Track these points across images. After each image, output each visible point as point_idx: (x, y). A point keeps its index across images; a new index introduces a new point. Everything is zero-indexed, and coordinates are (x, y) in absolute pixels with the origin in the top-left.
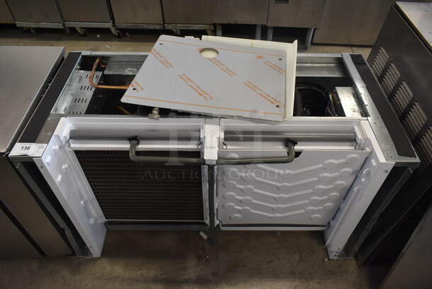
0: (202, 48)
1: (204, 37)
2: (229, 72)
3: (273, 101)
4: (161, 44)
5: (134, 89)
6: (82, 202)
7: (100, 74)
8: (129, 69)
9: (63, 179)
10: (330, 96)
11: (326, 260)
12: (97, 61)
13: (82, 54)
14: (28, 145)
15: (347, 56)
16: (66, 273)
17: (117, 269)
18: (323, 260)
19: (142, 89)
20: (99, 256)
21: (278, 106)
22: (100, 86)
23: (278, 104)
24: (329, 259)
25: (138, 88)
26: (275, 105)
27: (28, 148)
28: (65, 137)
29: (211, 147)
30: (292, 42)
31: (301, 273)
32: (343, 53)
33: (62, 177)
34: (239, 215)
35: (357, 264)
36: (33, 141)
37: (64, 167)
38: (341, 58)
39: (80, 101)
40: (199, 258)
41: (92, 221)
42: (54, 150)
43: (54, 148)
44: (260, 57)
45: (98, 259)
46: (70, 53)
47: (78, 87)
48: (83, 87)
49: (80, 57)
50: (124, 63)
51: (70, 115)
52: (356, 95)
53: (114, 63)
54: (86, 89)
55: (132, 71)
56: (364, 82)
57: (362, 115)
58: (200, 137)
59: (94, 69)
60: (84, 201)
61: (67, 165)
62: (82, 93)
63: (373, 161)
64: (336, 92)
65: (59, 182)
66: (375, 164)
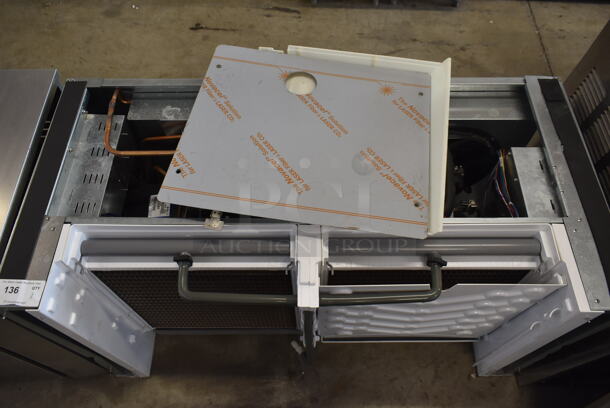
0: (289, 71)
1: (291, 48)
2: (336, 127)
3: (409, 192)
4: (219, 66)
5: (178, 172)
6: (114, 325)
7: (120, 120)
9: (78, 318)
10: (501, 159)
11: (473, 376)
12: (114, 97)
13: (88, 85)
14: (14, 283)
15: (533, 84)
16: (103, 399)
17: (175, 392)
18: (469, 376)
19: (192, 171)
20: (148, 375)
21: (417, 205)
22: (122, 153)
23: (416, 198)
24: (477, 376)
25: (185, 170)
26: (411, 203)
27: (15, 290)
28: (73, 259)
29: (309, 284)
30: (441, 60)
31: (436, 397)
32: (527, 77)
33: (77, 315)
35: (518, 382)
36: (22, 276)
37: (78, 297)
38: (524, 86)
39: (93, 181)
40: (291, 375)
41: (132, 339)
42: (58, 285)
43: (57, 281)
44: (387, 90)
45: (147, 378)
46: (68, 83)
47: (86, 149)
48: (96, 151)
49: (86, 90)
50: (160, 95)
51: (77, 219)
52: (545, 166)
53: (143, 95)
54: (101, 153)
55: (174, 111)
56: (559, 143)
57: (554, 208)
58: (289, 254)
59: (111, 112)
60: (116, 322)
61: (82, 292)
62: (95, 162)
63: (568, 302)
64: (511, 156)
65: (73, 325)
66: (570, 308)
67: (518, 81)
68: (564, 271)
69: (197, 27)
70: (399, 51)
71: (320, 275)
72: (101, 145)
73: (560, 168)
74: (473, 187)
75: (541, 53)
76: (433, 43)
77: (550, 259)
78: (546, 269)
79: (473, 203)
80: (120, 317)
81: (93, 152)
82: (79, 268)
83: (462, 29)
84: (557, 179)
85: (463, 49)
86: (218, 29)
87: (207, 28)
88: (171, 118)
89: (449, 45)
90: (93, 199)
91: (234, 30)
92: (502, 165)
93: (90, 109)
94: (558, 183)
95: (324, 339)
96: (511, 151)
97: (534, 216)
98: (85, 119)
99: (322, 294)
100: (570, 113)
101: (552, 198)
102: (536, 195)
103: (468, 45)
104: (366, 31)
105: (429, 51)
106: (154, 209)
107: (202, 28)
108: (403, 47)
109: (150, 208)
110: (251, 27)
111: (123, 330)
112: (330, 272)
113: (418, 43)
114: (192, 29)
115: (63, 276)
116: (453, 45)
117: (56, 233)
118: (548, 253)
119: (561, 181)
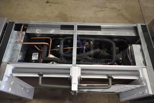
6: (23, 88)
7: (24, 33)
8: (38, 30)
10: (129, 47)
11: (119, 101)
12: (22, 27)
13: (15, 23)
15: (139, 26)
22: (24, 43)
29: (75, 84)
37: (12, 83)
38: (137, 27)
39: (16, 51)
40: (70, 100)
41: (28, 91)
43: (5, 80)
45: (32, 100)
46: (9, 22)
47: (15, 41)
48: (17, 42)
49: (14, 24)
50: (35, 26)
51: (11, 63)
52: (142, 50)
53: (30, 26)
54: (18, 42)
55: (39, 31)
56: (146, 44)
57: (143, 63)
58: (70, 74)
59: (21, 30)
60: (23, 87)
61: (13, 82)
62: (17, 45)
63: (146, 90)
64: (132, 47)
65: (10, 91)
66: (147, 92)
67: (135, 25)
68: (145, 81)
69: (48, 2)
70: (102, 10)
71: (78, 81)
72: (18, 40)
73: (146, 51)
74: (121, 52)
75: (141, 12)
76: (112, 8)
77: (142, 78)
78: (141, 80)
79: (121, 58)
80: (24, 86)
81: (16, 42)
82: (12, 76)
83: (119, 5)
84: (145, 54)
85: (119, 10)
86: (53, 3)
87: (50, 3)
88: (38, 33)
89: (116, 9)
90: (16, 56)
91: (57, 3)
92: (130, 49)
93: (15, 30)
94: (145, 56)
95: (79, 92)
96: (132, 45)
97: (138, 65)
98: (14, 33)
99: (78, 86)
100: (149, 35)
101: (143, 60)
102: (139, 59)
103: (121, 9)
104: (94, 5)
105: (110, 11)
106: (34, 57)
107: (49, 2)
108: (103, 9)
109: (33, 57)
110: (62, 2)
111: (25, 89)
112: (81, 79)
113: (107, 8)
114: (46, 3)
115: (7, 79)
116: (117, 9)
117: (5, 67)
118: (141, 76)
119: (146, 55)
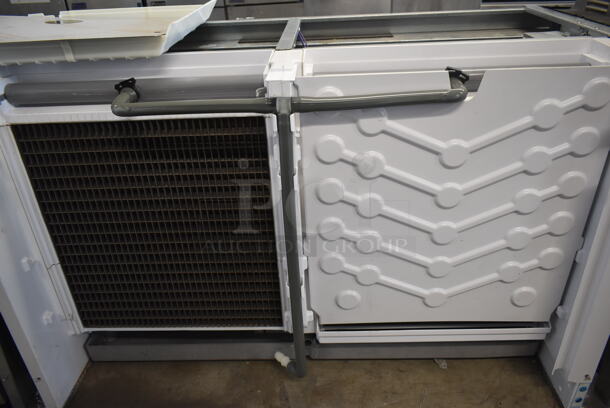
29: (283, 69)
34: (354, 293)
